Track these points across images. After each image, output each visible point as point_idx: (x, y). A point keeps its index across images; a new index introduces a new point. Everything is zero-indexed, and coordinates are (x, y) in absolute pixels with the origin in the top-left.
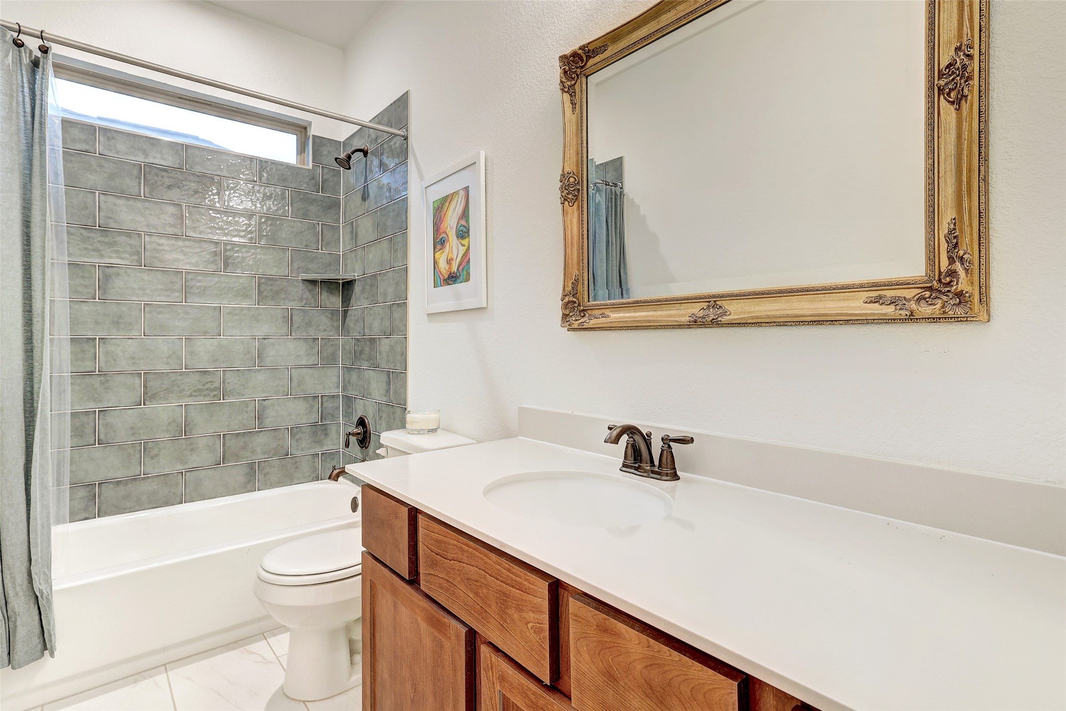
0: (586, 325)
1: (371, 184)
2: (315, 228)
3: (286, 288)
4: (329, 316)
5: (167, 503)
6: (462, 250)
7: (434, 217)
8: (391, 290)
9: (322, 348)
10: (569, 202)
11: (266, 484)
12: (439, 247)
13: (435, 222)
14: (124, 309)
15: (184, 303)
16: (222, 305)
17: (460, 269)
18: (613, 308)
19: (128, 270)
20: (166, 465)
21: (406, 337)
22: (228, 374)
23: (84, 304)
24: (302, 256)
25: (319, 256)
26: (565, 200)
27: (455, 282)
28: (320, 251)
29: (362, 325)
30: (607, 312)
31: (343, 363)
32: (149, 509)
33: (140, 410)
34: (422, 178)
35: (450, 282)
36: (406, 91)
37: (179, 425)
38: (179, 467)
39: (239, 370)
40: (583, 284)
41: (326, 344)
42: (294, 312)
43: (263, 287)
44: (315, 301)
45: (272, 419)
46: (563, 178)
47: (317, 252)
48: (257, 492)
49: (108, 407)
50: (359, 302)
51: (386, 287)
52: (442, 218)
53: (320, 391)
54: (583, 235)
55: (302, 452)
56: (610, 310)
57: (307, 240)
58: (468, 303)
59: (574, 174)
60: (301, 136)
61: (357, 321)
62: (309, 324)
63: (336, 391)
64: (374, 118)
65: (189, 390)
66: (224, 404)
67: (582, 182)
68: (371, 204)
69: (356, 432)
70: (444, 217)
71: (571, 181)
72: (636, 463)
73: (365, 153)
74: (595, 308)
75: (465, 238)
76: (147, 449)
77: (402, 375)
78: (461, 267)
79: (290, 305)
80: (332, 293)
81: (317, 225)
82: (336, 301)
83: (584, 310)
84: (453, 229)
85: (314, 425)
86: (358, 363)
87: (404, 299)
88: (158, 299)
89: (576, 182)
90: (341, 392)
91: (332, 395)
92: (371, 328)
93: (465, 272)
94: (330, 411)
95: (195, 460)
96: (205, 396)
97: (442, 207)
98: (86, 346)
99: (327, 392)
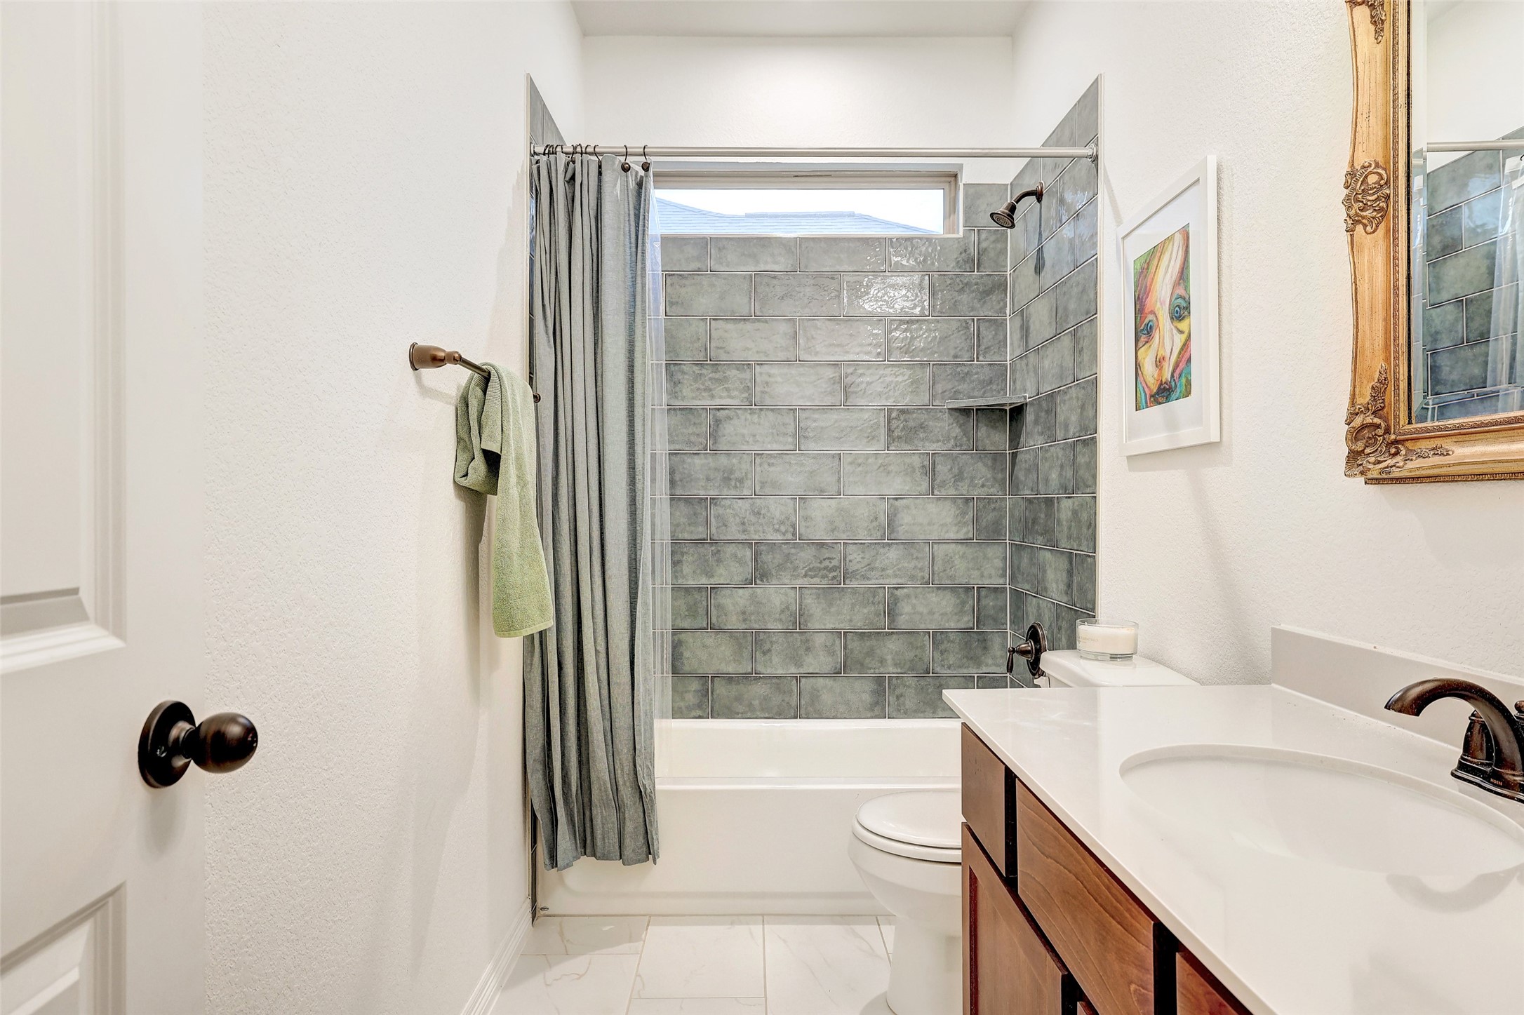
0: (1396, 473)
1: (1047, 245)
2: (967, 328)
3: (926, 423)
4: (990, 463)
5: (780, 714)
6: (1179, 340)
7: (1136, 286)
8: (1074, 418)
9: (979, 513)
10: (1365, 226)
11: (899, 711)
12: (1143, 339)
13: (1137, 296)
14: (734, 461)
15: (797, 452)
16: (842, 452)
17: (1176, 375)
18: (1460, 434)
19: (738, 411)
20: (777, 666)
21: (1095, 497)
22: (850, 549)
23: (696, 457)
24: (949, 372)
25: (974, 371)
26: (1356, 222)
27: (1168, 399)
28: (975, 362)
29: (1035, 476)
30: (1447, 444)
31: (1011, 538)
32: (761, 718)
33: (750, 590)
34: (1119, 221)
35: (1160, 400)
36: (1096, 77)
37: (793, 615)
38: (793, 670)
39: (864, 544)
40: (1397, 388)
41: (984, 507)
42: (938, 459)
43: (894, 424)
44: (969, 440)
45: (907, 618)
46: (1352, 178)
47: (971, 364)
48: (887, 720)
49: (719, 584)
50: (1033, 440)
51: (1067, 413)
52: (1148, 288)
53: (975, 580)
54: (1396, 288)
55: (949, 671)
56: (1454, 439)
57: (956, 348)
58: (1189, 436)
59: (1377, 166)
60: (950, 191)
61: (1028, 471)
62: (959, 477)
63: (1001, 581)
64: (1050, 136)
65: (804, 568)
66: (845, 590)
67: (1396, 178)
68: (1048, 278)
69: (1024, 649)
70: (1151, 285)
71: (1370, 182)
72: (1489, 765)
73: (1039, 195)
74: (1420, 435)
75: (1184, 318)
76: (757, 642)
77: (1089, 559)
78: (1178, 371)
79: (932, 447)
80: (994, 427)
81: (970, 322)
82: (998, 439)
83: (1397, 442)
84: (1165, 304)
85: (966, 632)
86: (1031, 538)
87: (1092, 432)
88: (769, 447)
89: (1382, 182)
90: (1008, 583)
91: (995, 588)
92: (1047, 480)
93: (1183, 380)
94: (992, 612)
95: (812, 663)
96: (823, 577)
97: (1148, 269)
98: (699, 509)
99: (986, 582)
